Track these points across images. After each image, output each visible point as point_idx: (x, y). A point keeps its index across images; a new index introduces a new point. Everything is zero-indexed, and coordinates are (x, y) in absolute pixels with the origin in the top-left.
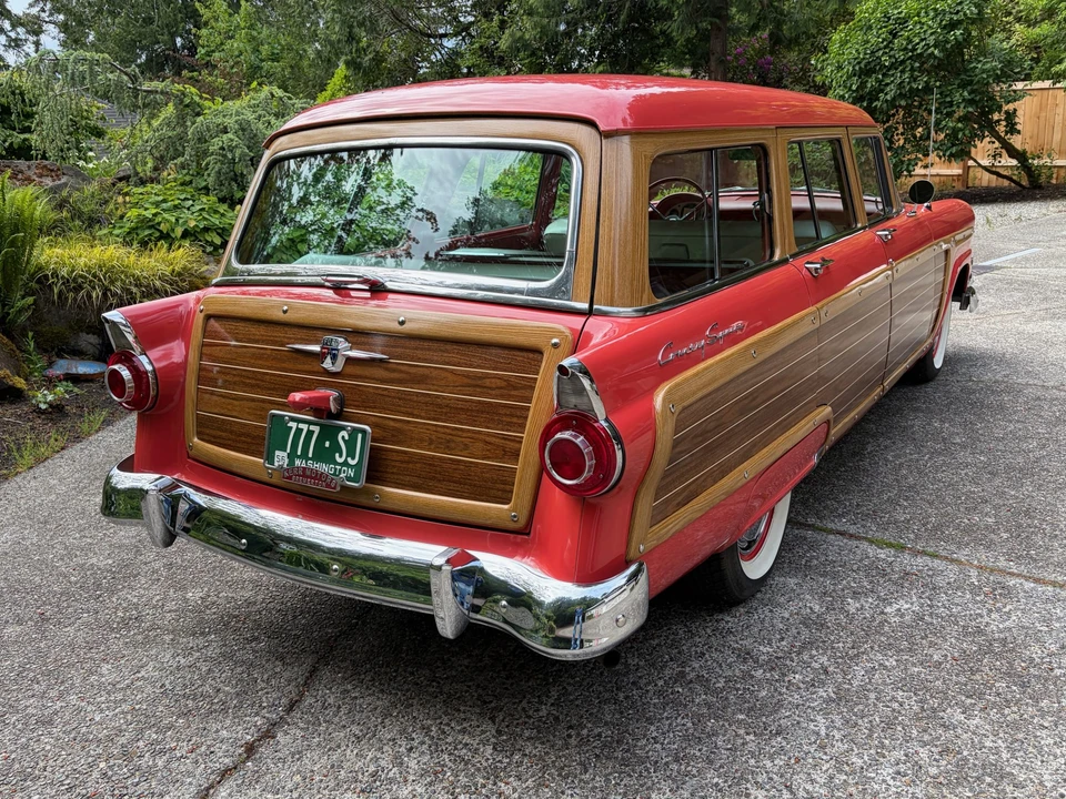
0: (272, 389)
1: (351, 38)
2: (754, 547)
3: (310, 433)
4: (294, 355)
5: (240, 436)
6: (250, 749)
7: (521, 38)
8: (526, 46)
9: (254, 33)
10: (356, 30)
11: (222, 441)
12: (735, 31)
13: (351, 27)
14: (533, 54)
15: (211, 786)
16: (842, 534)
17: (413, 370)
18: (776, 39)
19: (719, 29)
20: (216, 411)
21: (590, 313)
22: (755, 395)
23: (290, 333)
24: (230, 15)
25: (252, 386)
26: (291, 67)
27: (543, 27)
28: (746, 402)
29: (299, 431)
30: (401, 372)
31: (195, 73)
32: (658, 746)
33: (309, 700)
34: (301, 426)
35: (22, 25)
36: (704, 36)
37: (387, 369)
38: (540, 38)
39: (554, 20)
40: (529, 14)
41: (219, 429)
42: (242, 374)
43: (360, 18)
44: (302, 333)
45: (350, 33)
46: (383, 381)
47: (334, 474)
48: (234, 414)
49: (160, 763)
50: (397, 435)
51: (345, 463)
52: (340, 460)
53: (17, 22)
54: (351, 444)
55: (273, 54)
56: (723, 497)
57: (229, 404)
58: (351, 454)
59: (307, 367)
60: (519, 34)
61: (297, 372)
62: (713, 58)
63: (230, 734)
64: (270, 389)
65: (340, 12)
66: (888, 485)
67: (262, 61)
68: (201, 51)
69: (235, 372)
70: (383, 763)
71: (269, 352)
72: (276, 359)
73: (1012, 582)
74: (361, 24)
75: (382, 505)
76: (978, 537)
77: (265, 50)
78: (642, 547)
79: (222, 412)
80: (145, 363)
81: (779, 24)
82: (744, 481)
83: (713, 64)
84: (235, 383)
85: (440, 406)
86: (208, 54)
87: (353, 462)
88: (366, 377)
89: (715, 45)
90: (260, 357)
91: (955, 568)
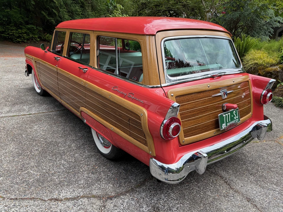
0: (211, 110)
3: (228, 115)
4: (214, 98)
5: (203, 128)
11: (196, 133)
20: (192, 125)
23: (211, 92)
25: (204, 111)
29: (226, 116)
30: (236, 93)
34: (226, 115)
37: (234, 94)
41: (193, 130)
42: (199, 110)
44: (215, 91)
46: (234, 97)
47: (235, 122)
48: (200, 122)
52: (235, 118)
57: (197, 121)
59: (219, 100)
61: (217, 102)
64: (210, 110)
69: (197, 110)
71: (207, 100)
72: (210, 101)
79: (195, 124)
84: (198, 113)
88: (231, 97)
90: (205, 102)
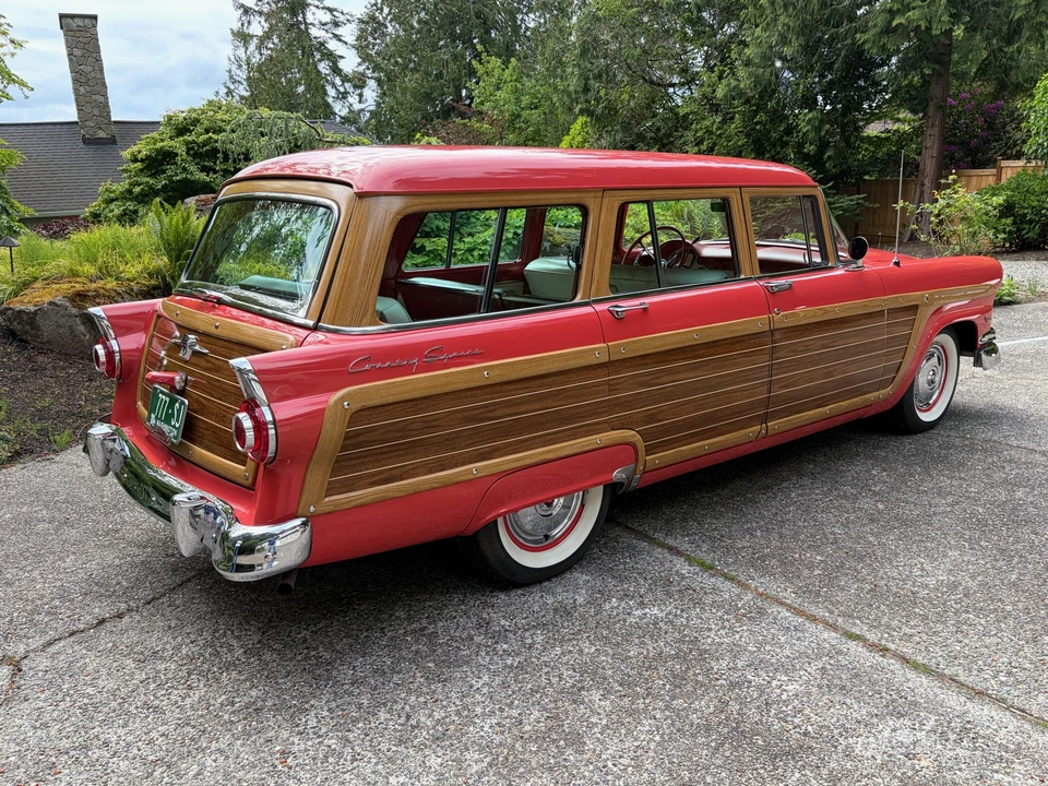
1: (586, 89)
2: (546, 543)
3: (165, 402)
6: (102, 622)
7: (736, 87)
8: (741, 94)
9: (519, 86)
10: (592, 82)
12: (961, 76)
13: (587, 79)
14: (747, 101)
15: (60, 639)
16: (670, 549)
17: (216, 362)
18: (1002, 86)
19: (941, 75)
21: (315, 329)
22: (490, 408)
24: (504, 70)
26: (545, 113)
27: (757, 77)
28: (477, 412)
29: (162, 400)
30: (213, 363)
31: (467, 120)
32: (351, 672)
33: (164, 600)
34: (163, 397)
35: (348, 81)
36: (926, 82)
37: (207, 361)
38: (755, 86)
39: (769, 70)
40: (746, 65)
43: (596, 71)
45: (585, 84)
46: (204, 369)
47: (169, 433)
49: (46, 620)
50: (202, 409)
51: (174, 426)
52: (173, 423)
53: (345, 79)
54: (179, 411)
55: (532, 103)
56: (435, 485)
58: (177, 421)
60: (734, 83)
62: (931, 104)
63: (100, 610)
65: (579, 66)
66: (763, 517)
67: (523, 109)
68: (477, 100)
70: (168, 646)
73: (774, 609)
74: (598, 77)
75: (192, 459)
76: (789, 569)
77: (526, 100)
78: (312, 509)
80: (114, 345)
81: (1007, 71)
82: (471, 477)
83: (931, 109)
85: (224, 390)
86: (482, 103)
87: (177, 426)
88: (197, 365)
89: (936, 91)
91: (737, 590)
